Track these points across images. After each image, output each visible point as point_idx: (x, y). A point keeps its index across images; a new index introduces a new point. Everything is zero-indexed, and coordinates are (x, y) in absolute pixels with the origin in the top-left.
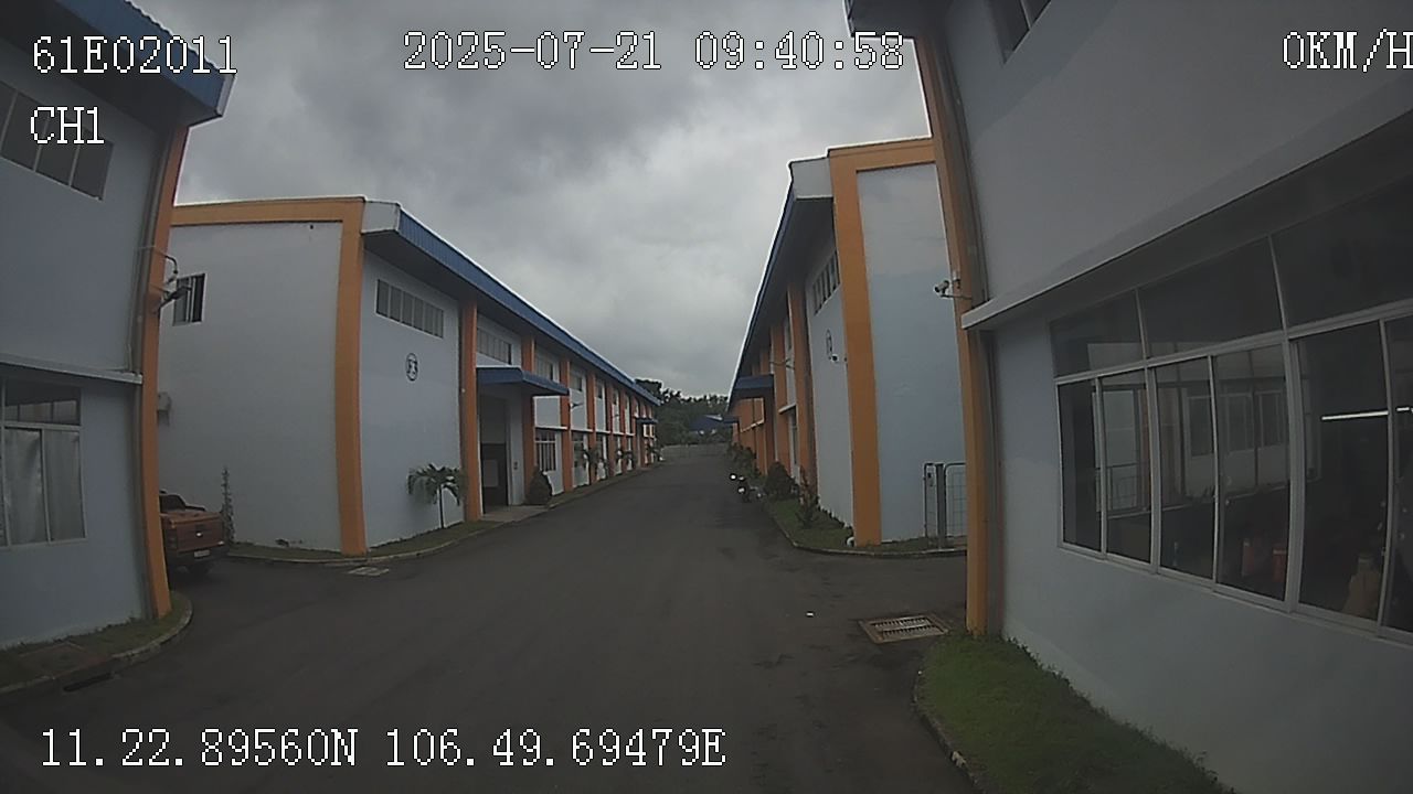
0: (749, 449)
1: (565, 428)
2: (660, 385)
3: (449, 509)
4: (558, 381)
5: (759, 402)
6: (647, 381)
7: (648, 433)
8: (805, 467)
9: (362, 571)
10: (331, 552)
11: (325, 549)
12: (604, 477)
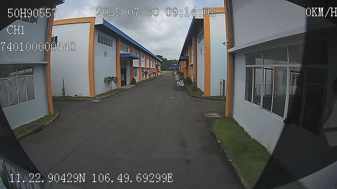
0: (183, 73)
1: (140, 67)
2: (162, 57)
3: (114, 86)
4: (138, 56)
5: (185, 62)
6: (159, 55)
7: (159, 68)
8: (194, 78)
9: (95, 101)
10: (87, 97)
11: (86, 96)
12: (148, 78)
